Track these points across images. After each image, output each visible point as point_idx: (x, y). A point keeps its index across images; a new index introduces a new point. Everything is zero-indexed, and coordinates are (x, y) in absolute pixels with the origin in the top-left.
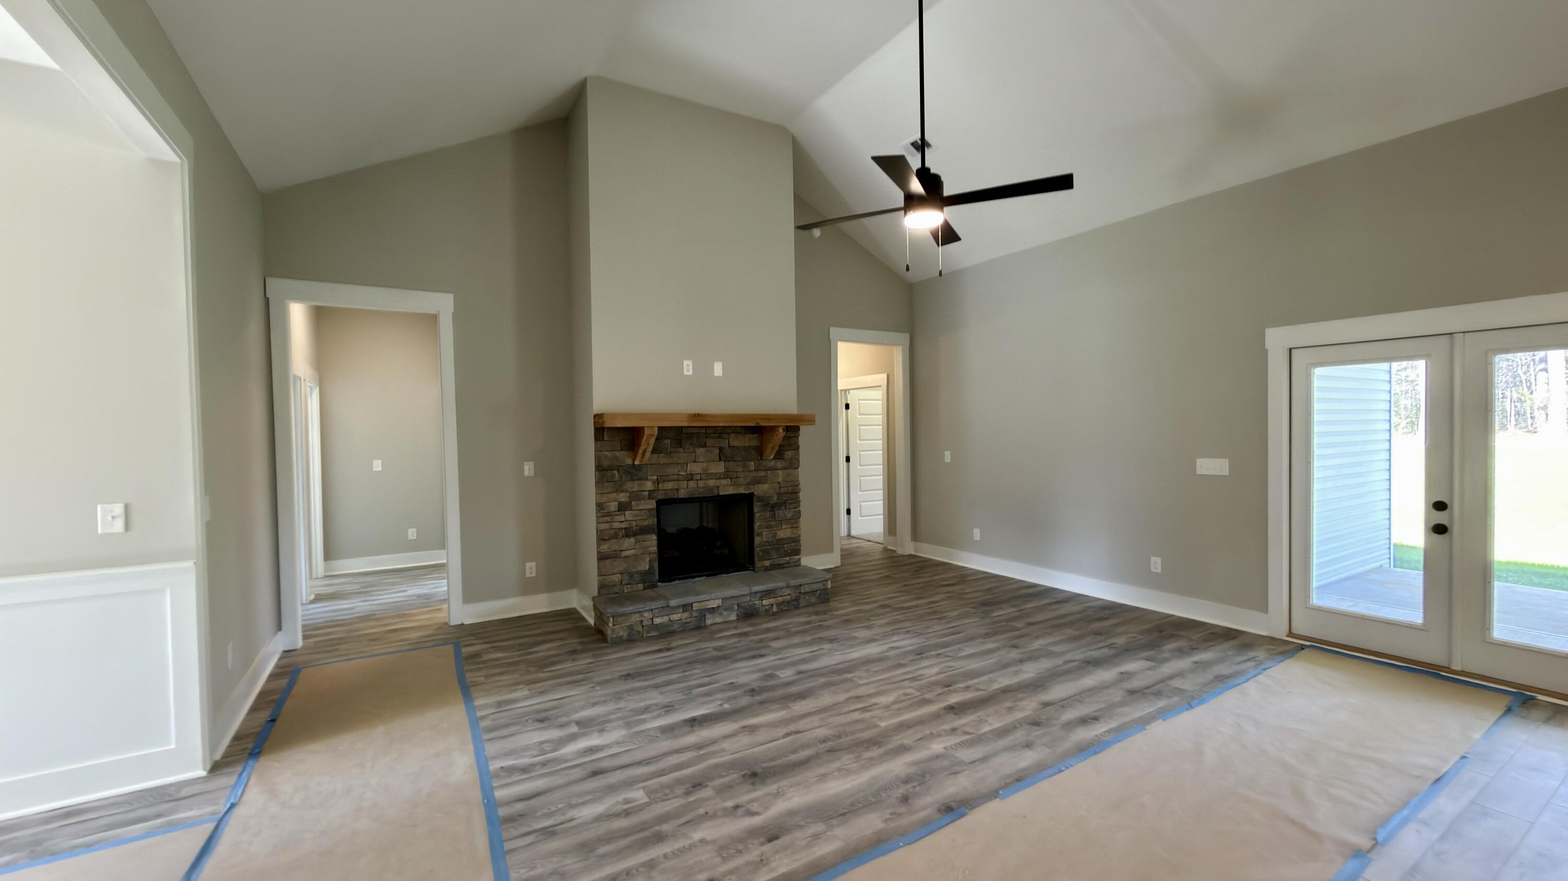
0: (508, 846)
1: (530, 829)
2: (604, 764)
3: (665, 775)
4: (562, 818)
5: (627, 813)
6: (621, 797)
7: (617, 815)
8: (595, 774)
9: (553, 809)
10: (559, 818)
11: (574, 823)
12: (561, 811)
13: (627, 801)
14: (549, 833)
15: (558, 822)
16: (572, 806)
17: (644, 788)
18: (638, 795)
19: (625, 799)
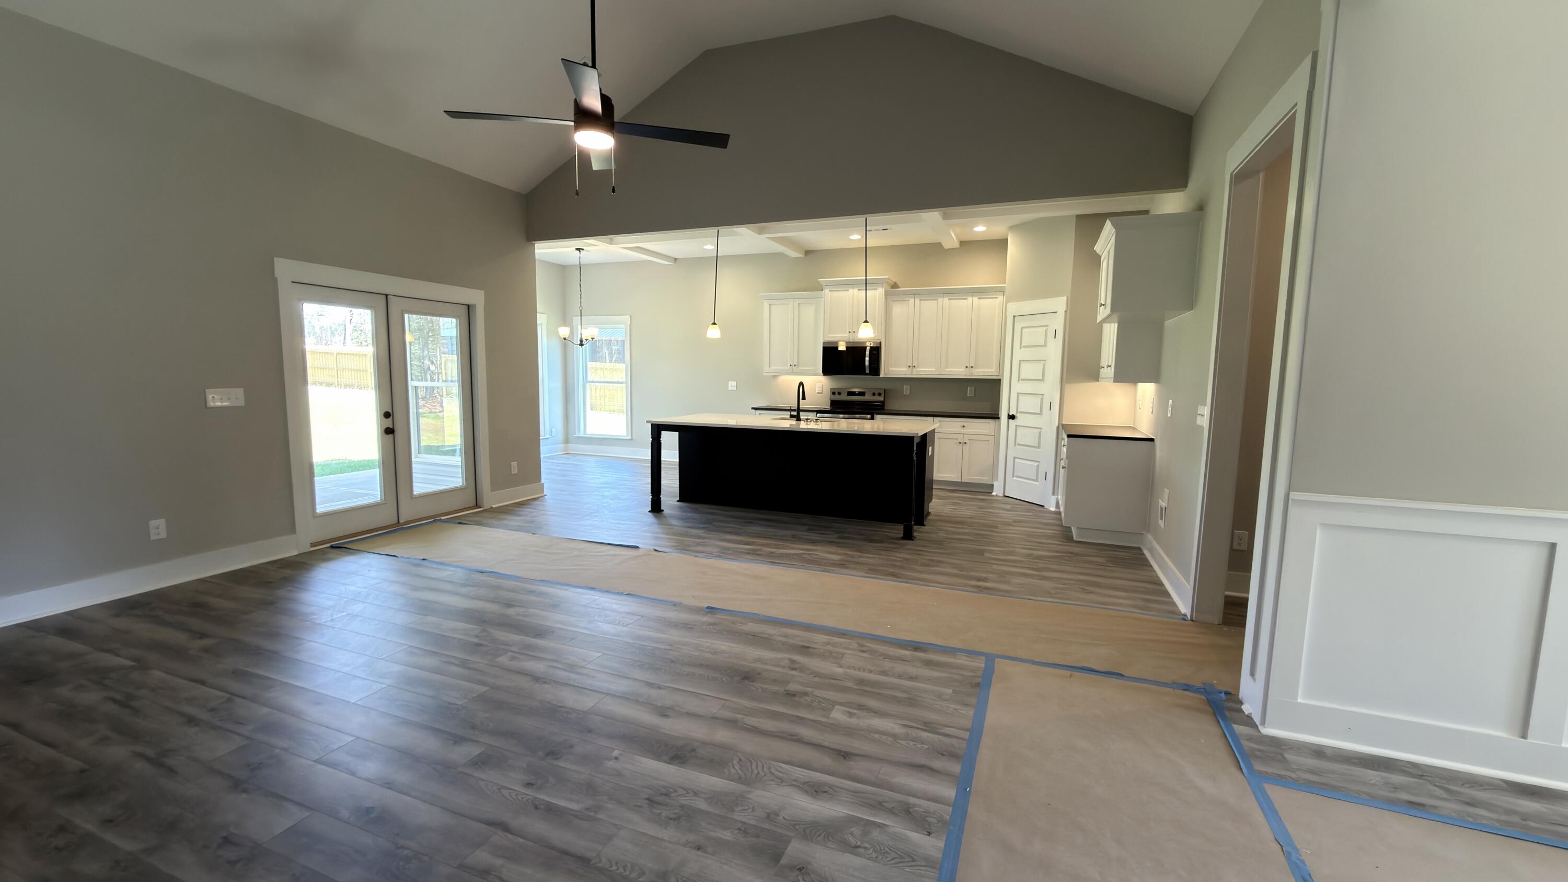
0: (966, 735)
1: (941, 737)
2: (827, 761)
3: (797, 716)
4: (910, 731)
5: (861, 707)
6: (853, 721)
7: (869, 710)
8: (845, 755)
9: (911, 743)
10: (914, 733)
11: (906, 722)
12: (907, 738)
13: (851, 715)
14: (929, 726)
15: (916, 730)
16: (895, 736)
17: (828, 717)
18: (838, 715)
19: (850, 717)
